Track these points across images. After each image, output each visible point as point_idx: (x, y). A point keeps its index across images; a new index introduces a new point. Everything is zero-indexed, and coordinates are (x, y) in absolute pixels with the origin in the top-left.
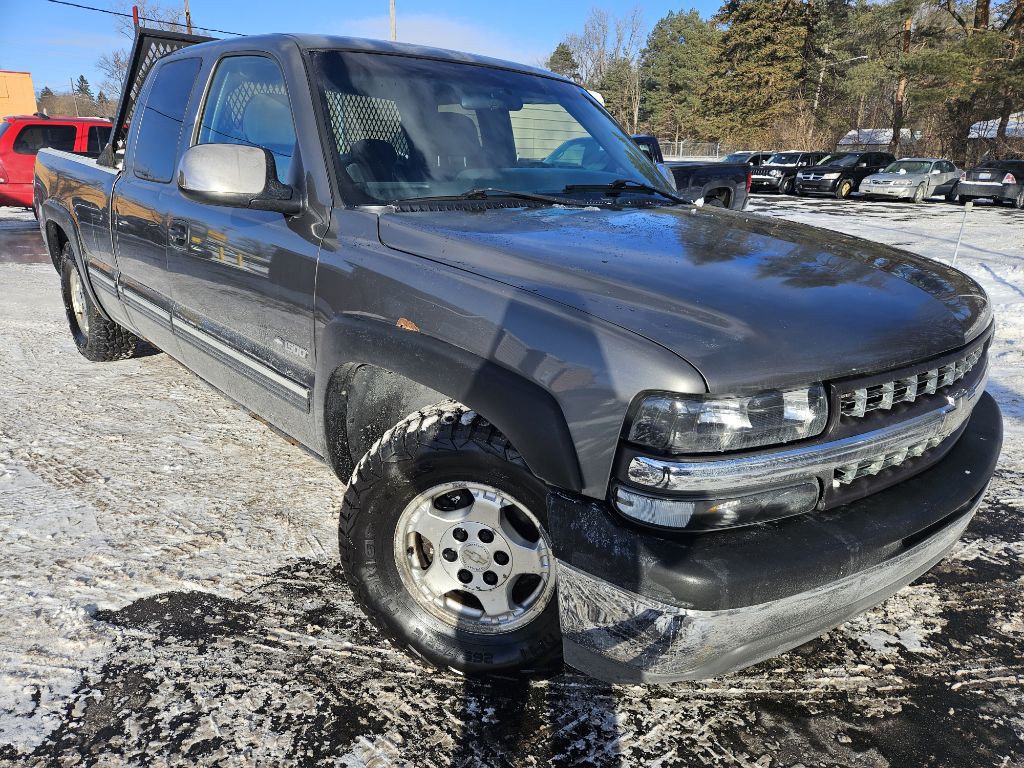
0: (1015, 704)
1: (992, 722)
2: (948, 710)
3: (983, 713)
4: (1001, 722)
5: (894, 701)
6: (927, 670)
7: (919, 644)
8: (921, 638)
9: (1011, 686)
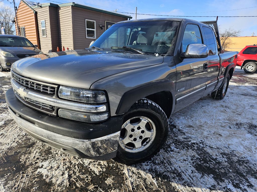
0: (9, 182)
1: (7, 175)
2: (15, 168)
3: (10, 175)
4: (5, 176)
5: (23, 160)
6: (30, 170)
7: (40, 171)
8: (42, 173)
9: (15, 185)
